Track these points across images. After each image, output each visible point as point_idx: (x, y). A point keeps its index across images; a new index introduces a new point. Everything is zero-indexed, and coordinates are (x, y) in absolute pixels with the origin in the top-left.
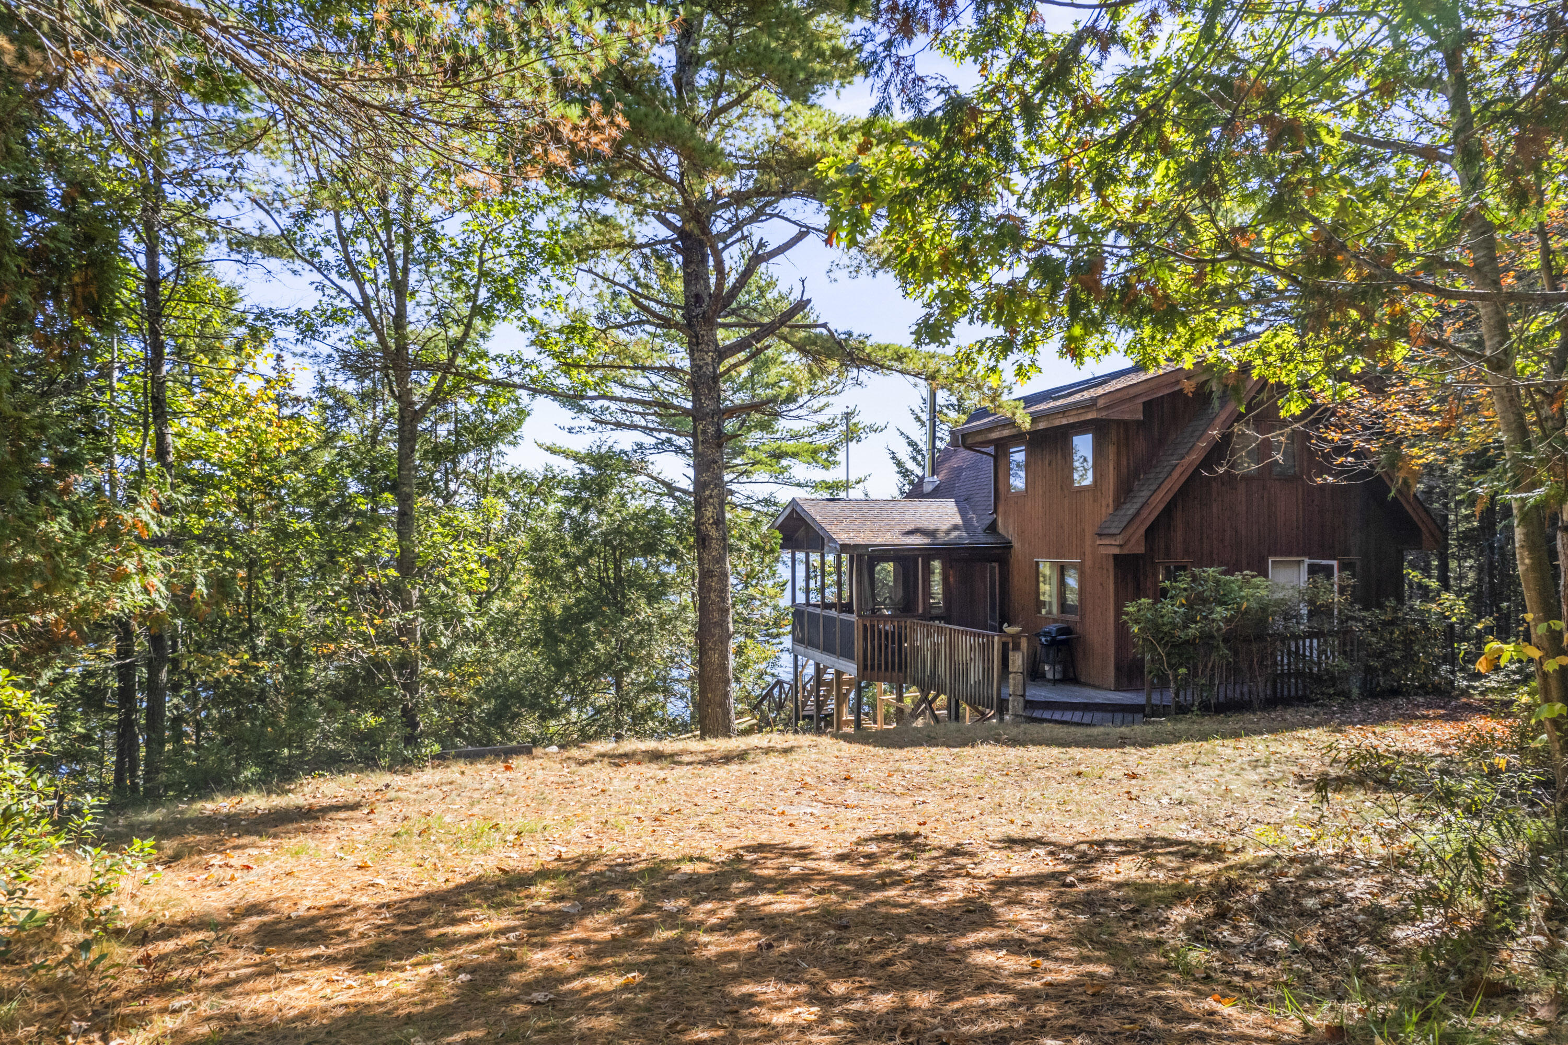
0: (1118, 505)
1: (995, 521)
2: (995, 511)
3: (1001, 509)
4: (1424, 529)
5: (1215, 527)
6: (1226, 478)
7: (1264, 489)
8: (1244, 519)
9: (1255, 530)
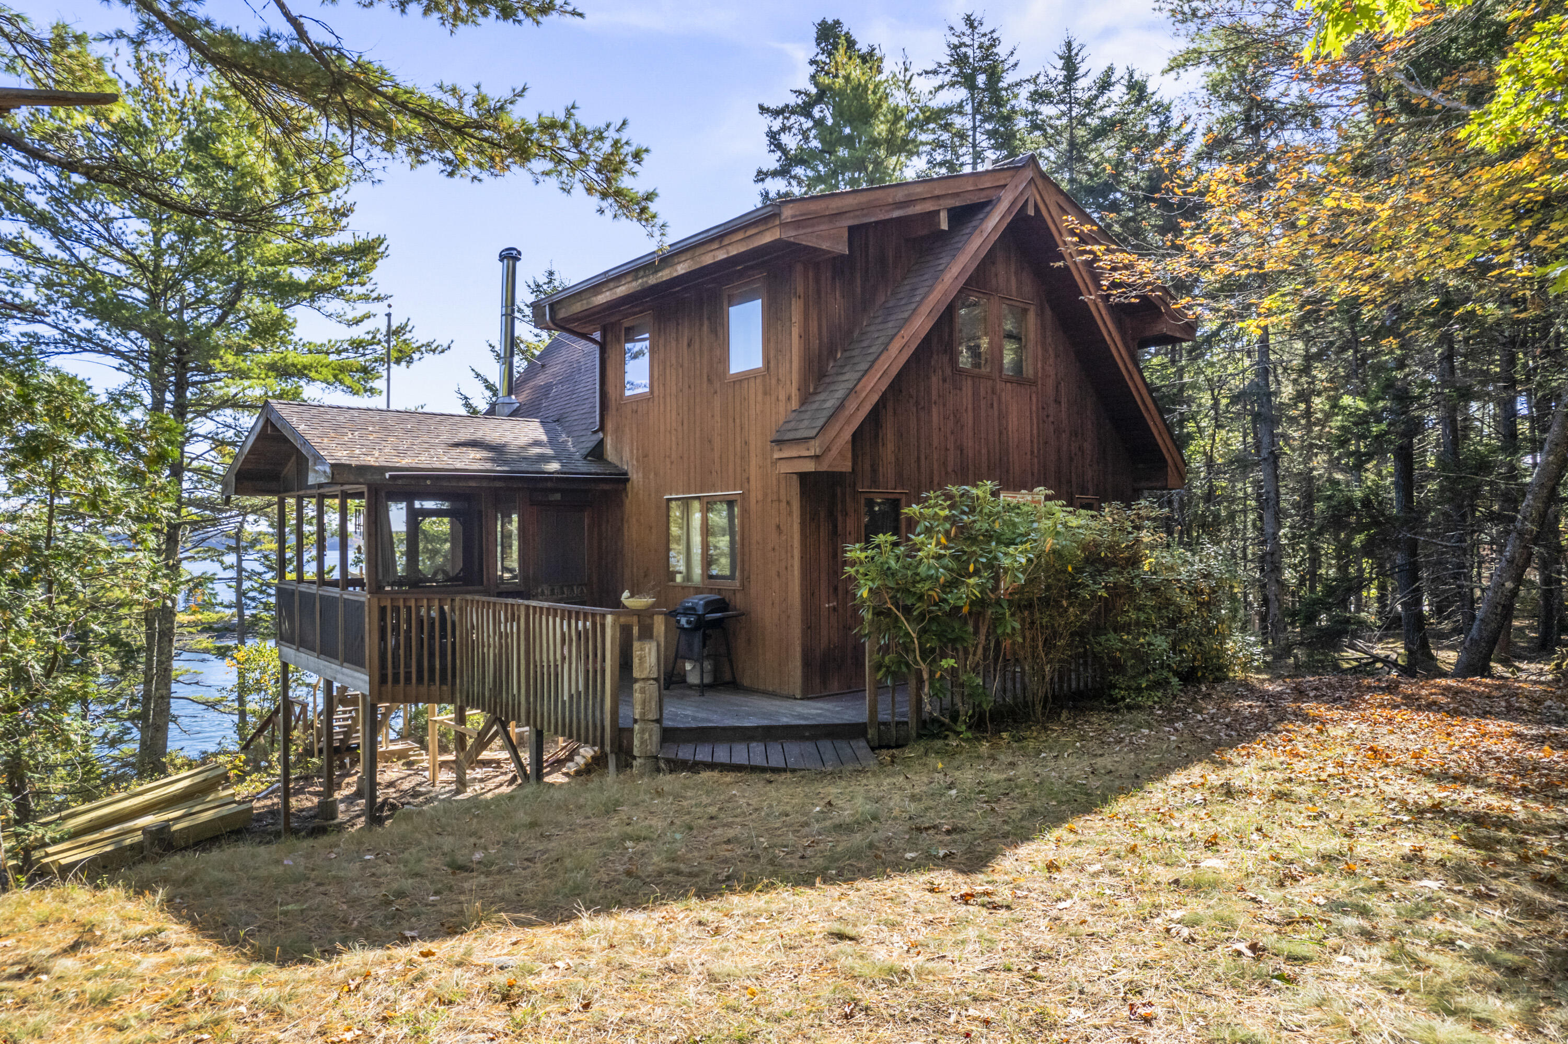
0: (806, 398)
1: (601, 443)
2: (602, 428)
3: (610, 426)
4: (1170, 461)
5: (935, 443)
6: (948, 371)
7: (993, 392)
8: (971, 434)
9: (984, 451)
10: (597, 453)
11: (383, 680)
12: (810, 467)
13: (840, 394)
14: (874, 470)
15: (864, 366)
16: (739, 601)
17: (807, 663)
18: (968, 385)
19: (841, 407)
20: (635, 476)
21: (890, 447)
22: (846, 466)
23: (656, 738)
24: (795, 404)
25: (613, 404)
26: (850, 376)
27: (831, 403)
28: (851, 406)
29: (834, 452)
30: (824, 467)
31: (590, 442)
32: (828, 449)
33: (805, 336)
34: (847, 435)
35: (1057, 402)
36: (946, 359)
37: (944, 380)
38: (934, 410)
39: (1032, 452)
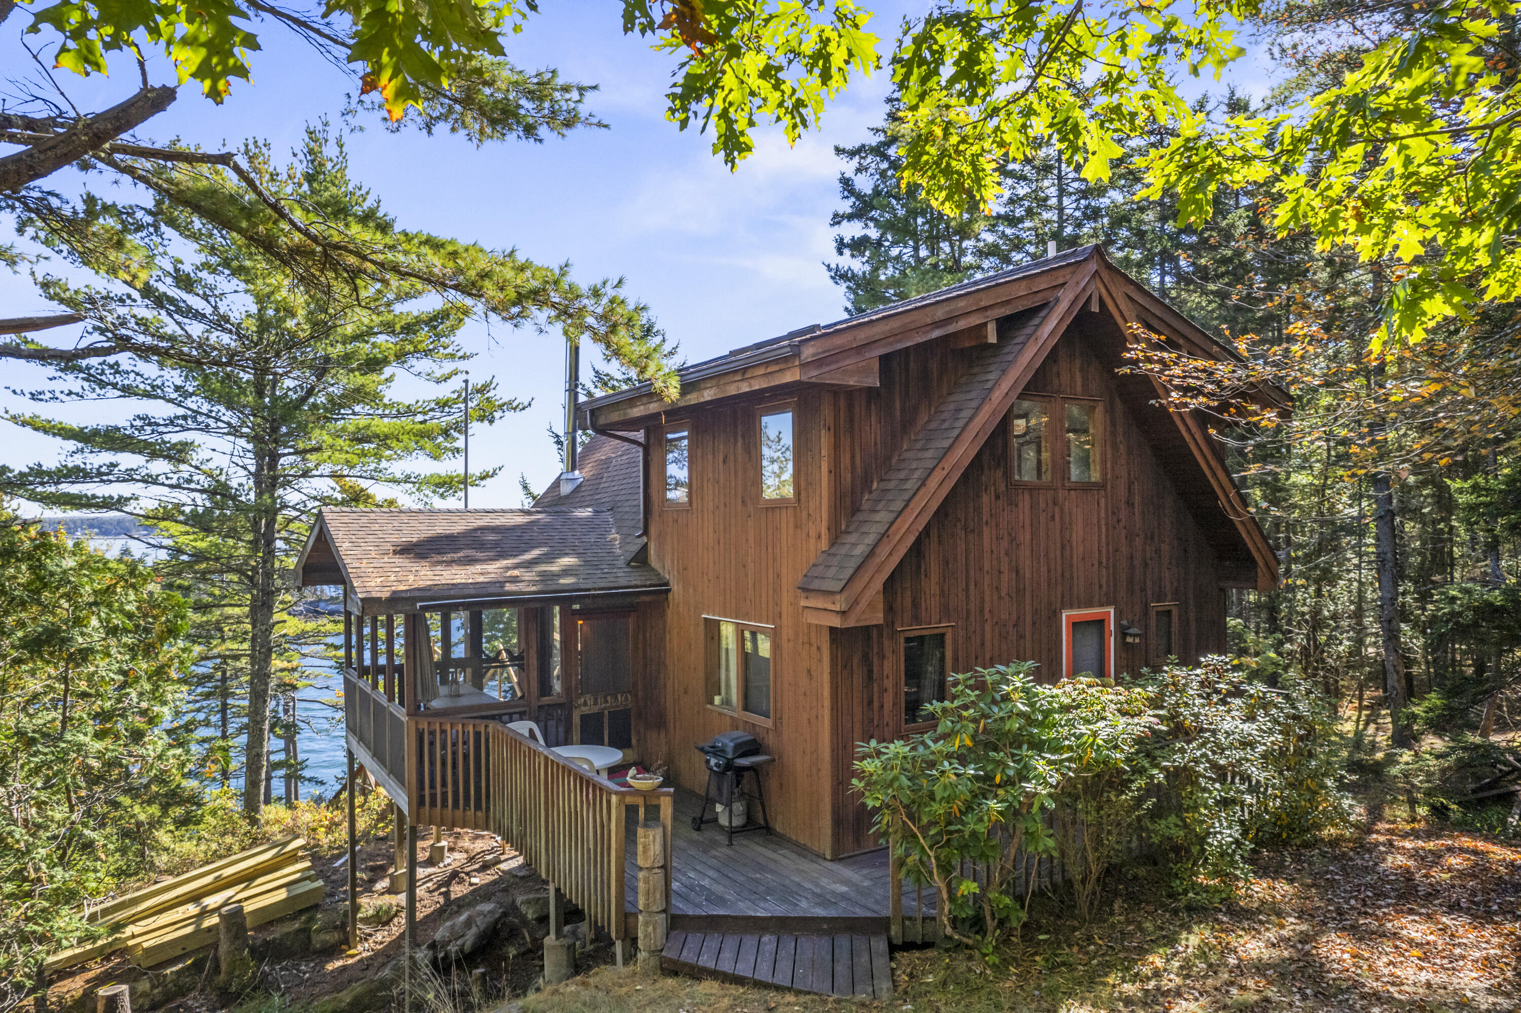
0: (836, 535)
1: (645, 547)
2: (646, 532)
3: (653, 530)
4: (1260, 563)
5: (987, 567)
6: (1002, 487)
7: (1055, 503)
8: (1028, 552)
9: (1044, 569)
10: (640, 559)
11: (421, 802)
12: (836, 622)
13: (870, 539)
14: (915, 605)
15: (898, 506)
16: (771, 740)
17: (838, 822)
18: (1025, 502)
19: (871, 553)
20: (676, 587)
21: (934, 578)
22: (878, 618)
23: (661, 930)
24: (824, 545)
25: (655, 509)
26: (883, 517)
27: (860, 550)
28: (883, 552)
29: (863, 604)
30: (851, 623)
31: (635, 548)
32: (856, 602)
33: (835, 470)
34: (878, 584)
35: (1130, 504)
36: (999, 473)
37: (997, 497)
38: (986, 530)
39: (1100, 563)
